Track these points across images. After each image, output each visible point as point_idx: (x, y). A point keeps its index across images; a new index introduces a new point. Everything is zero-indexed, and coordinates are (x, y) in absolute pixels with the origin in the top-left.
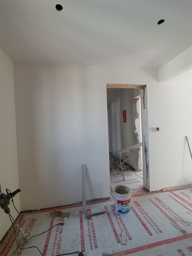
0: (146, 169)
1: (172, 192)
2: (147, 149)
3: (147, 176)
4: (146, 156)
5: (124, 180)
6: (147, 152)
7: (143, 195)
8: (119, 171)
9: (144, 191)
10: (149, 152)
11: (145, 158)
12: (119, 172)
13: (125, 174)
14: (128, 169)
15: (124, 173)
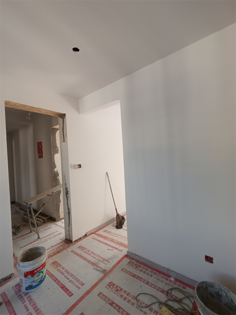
0: (68, 215)
1: (96, 233)
2: (68, 190)
3: (69, 223)
4: (67, 200)
5: (39, 238)
6: (68, 194)
7: (64, 249)
8: (31, 228)
9: (66, 244)
10: (70, 194)
11: (67, 202)
12: (31, 230)
13: (40, 230)
14: (45, 222)
15: (38, 228)
